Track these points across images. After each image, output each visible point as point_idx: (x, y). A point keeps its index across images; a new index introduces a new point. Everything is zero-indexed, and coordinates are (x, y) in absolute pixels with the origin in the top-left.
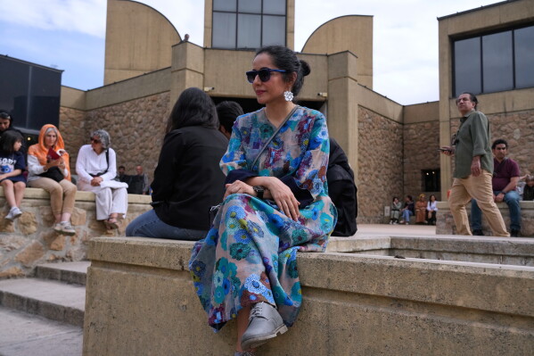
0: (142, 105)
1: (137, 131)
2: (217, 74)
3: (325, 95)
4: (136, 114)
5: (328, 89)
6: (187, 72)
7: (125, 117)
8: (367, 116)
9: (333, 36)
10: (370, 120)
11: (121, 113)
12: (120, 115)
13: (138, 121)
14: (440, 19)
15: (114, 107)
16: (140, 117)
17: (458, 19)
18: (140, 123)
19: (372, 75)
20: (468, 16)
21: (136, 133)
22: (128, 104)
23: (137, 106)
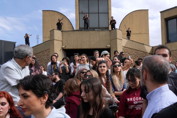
0: (46, 53)
1: (44, 63)
2: (67, 41)
3: (109, 46)
4: (44, 57)
5: (110, 44)
6: (55, 41)
7: (41, 58)
8: (134, 52)
9: (132, 19)
10: (136, 54)
11: (40, 57)
12: (39, 58)
13: (45, 59)
14: (161, 12)
15: (37, 55)
16: (45, 58)
17: (167, 12)
18: (45, 60)
19: (149, 34)
20: (171, 10)
21: (44, 64)
22: (41, 53)
23: (44, 54)
